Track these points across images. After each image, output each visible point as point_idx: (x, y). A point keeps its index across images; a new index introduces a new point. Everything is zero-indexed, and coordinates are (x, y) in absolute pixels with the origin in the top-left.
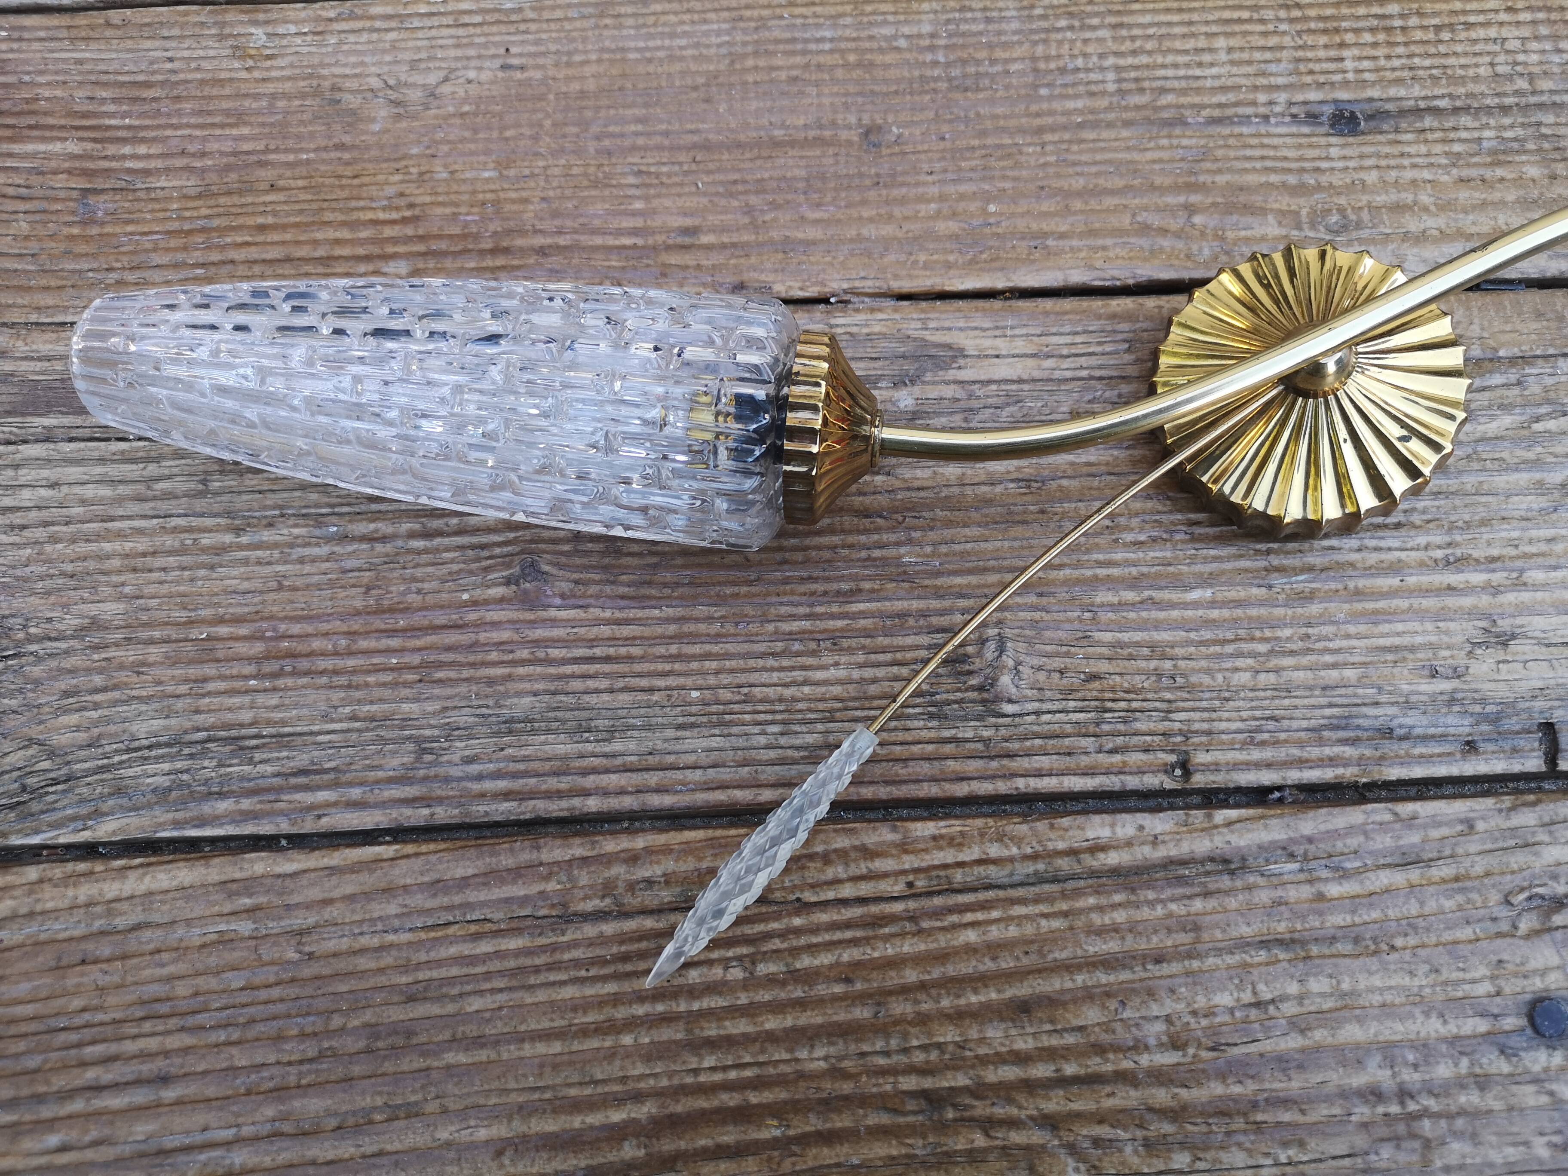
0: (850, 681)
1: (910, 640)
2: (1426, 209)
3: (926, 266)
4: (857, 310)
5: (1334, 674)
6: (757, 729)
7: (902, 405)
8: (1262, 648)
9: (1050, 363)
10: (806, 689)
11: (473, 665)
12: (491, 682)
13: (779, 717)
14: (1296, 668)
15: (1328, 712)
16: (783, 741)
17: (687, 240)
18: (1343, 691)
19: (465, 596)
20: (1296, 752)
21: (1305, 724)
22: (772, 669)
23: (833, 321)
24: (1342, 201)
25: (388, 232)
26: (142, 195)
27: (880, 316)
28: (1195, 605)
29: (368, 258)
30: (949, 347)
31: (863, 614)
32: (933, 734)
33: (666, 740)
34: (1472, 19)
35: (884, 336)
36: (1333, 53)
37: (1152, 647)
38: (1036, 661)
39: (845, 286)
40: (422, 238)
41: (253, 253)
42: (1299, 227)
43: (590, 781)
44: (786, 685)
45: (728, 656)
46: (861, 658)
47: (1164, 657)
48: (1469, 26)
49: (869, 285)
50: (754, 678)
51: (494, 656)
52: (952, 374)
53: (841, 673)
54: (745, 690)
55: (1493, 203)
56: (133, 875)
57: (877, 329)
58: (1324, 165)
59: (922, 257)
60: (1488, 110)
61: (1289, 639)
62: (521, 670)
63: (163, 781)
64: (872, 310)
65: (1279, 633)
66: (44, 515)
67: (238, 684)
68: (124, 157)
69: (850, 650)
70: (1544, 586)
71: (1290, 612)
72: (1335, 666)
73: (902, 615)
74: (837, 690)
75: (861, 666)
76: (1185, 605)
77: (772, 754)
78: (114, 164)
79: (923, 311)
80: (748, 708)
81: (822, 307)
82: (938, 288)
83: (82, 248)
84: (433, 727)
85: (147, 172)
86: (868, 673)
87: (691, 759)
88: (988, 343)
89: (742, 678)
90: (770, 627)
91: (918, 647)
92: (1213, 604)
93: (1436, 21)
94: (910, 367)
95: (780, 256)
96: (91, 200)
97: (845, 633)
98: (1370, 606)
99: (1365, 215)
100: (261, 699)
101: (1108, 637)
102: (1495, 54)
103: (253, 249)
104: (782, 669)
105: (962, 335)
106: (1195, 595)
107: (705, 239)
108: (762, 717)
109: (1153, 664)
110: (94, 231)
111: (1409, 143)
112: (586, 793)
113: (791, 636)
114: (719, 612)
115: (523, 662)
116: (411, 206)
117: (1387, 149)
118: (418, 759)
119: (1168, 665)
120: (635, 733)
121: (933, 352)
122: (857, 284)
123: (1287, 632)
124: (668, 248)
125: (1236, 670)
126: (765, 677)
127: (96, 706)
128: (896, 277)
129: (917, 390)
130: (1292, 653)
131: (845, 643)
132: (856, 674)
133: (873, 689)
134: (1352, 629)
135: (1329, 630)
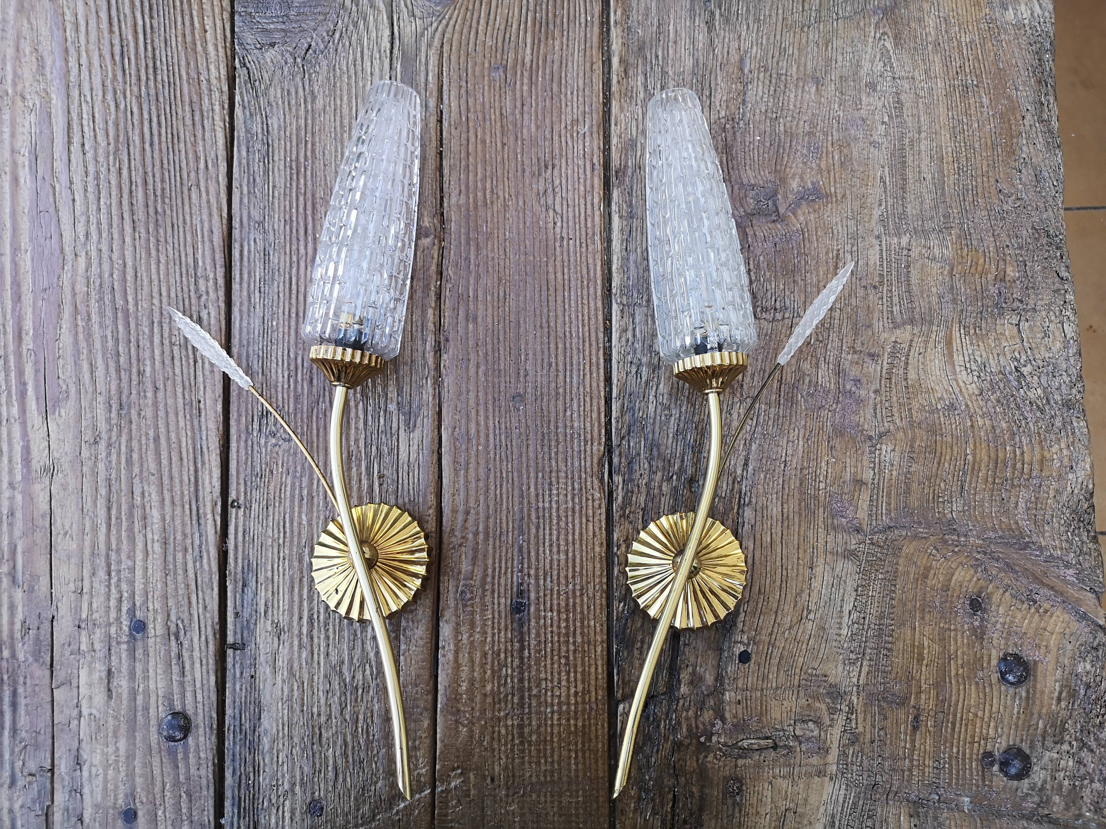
0: (277, 382)
1: (291, 405)
2: (472, 636)
3: (454, 418)
5: (270, 567)
6: (261, 346)
7: (390, 406)
8: (281, 541)
9: (406, 467)
10: (275, 365)
11: (291, 240)
12: (284, 247)
13: (265, 355)
14: (272, 553)
16: (256, 356)
17: (471, 318)
18: (263, 570)
20: (240, 549)
22: (283, 353)
23: (429, 379)
24: (478, 600)
25: (480, 194)
26: (503, 90)
27: (430, 399)
28: (300, 516)
29: (467, 187)
30: (415, 426)
31: (303, 387)
32: (255, 413)
33: (259, 313)
34: (572, 675)
35: (421, 400)
36: (555, 607)
37: (285, 498)
38: (281, 453)
39: (446, 384)
40: (476, 207)
41: (472, 140)
42: (465, 579)
44: (277, 358)
45: (289, 335)
46: (286, 386)
47: (280, 503)
48: (568, 673)
49: (445, 394)
50: (280, 346)
51: (294, 248)
52: (402, 427)
53: (280, 379)
54: (276, 342)
55: (473, 666)
56: (222, 124)
57: (425, 397)
58: (496, 595)
59: (458, 417)
60: (521, 673)
61: (284, 551)
62: (288, 258)
63: (254, 131)
64: (433, 395)
65: (286, 548)
66: (360, 73)
67: (288, 154)
68: (522, 79)
69: (289, 382)
70: (300, 657)
71: (294, 553)
72: (273, 567)
74: (274, 377)
76: (299, 512)
77: (251, 352)
78: (518, 76)
79: (433, 416)
80: (269, 343)
83: (477, 69)
84: (268, 226)
85: (514, 91)
86: (280, 389)
87: (251, 322)
88: (416, 442)
89: (280, 341)
92: (299, 523)
93: (571, 658)
94: (406, 409)
96: (501, 70)
97: (296, 380)
98: (296, 585)
99: (469, 609)
100: (282, 162)
101: (289, 482)
102: (552, 681)
103: (474, 140)
104: (283, 356)
105: (420, 432)
106: (303, 517)
107: (471, 325)
108: (265, 348)
109: (277, 498)
110: (486, 73)
111: (505, 634)
112: (241, 283)
115: (291, 258)
116: (492, 203)
117: (503, 624)
118: (256, 222)
119: (277, 504)
121: (413, 419)
122: (446, 389)
123: (287, 551)
124: (467, 310)
125: (273, 530)
126: (280, 350)
127: (283, 103)
129: (395, 412)
130: (278, 552)
133: (273, 391)
134: (287, 576)
135: (287, 567)
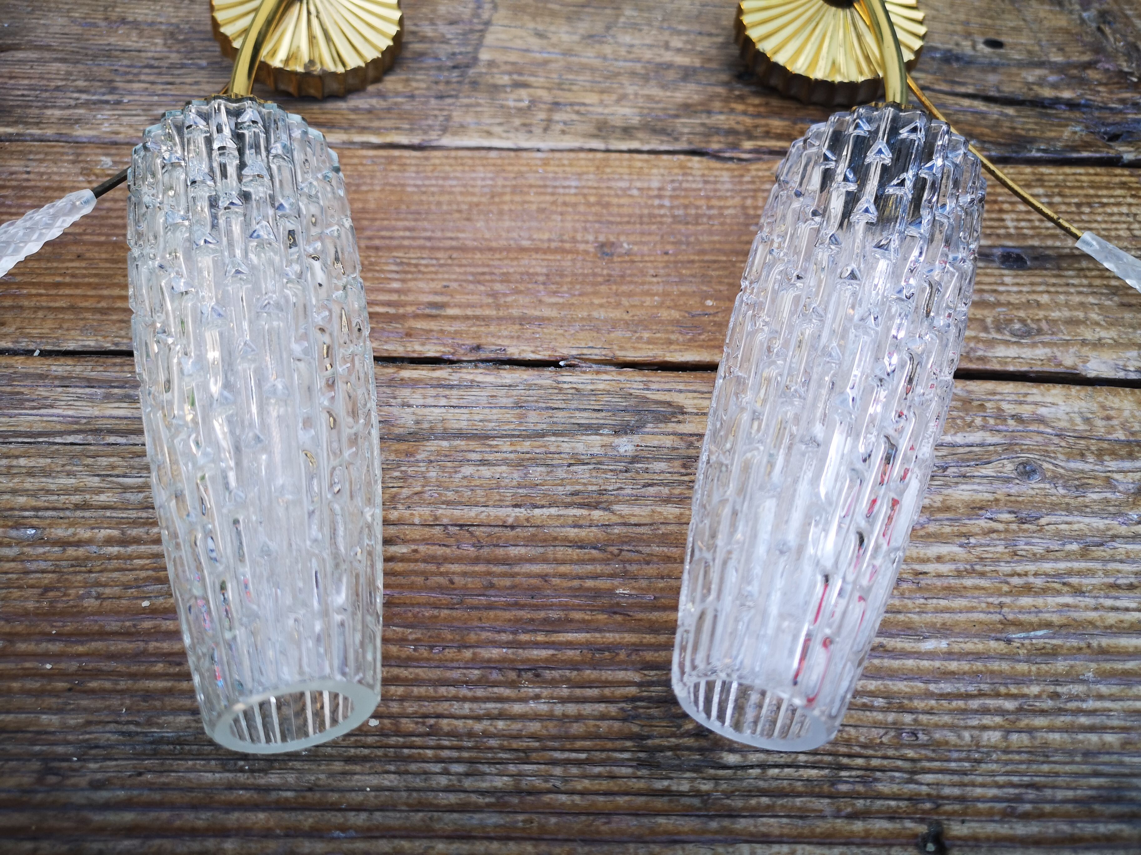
0: (550, 717)
1: (621, 675)
2: (1097, 324)
3: (649, 342)
4: (585, 372)
5: (1094, 738)
6: (437, 768)
7: (622, 450)
8: (1010, 705)
10: (501, 724)
11: (133, 676)
12: (148, 695)
13: (465, 755)
14: (1051, 729)
15: (1094, 781)
16: (468, 783)
17: (434, 312)
18: (1106, 758)
19: (146, 604)
20: (1065, 828)
21: (1070, 794)
22: (465, 699)
23: (561, 379)
24: (1022, 314)
27: (604, 377)
28: (931, 655)
30: (669, 404)
31: (570, 645)
32: (641, 784)
33: (332, 775)
34: (1105, 200)
35: (608, 392)
36: (994, 216)
37: (888, 696)
39: (574, 352)
42: (986, 329)
43: (234, 818)
44: (478, 718)
45: (417, 682)
46: (565, 691)
47: (902, 709)
48: (1104, 205)
49: (597, 354)
50: (443, 707)
51: (159, 667)
52: (671, 427)
53: (543, 707)
54: (432, 721)
57: (601, 386)
58: (1001, 288)
59: (646, 335)
61: (1037, 697)
64: (598, 373)
65: (1026, 690)
69: (554, 683)
71: (1034, 668)
72: (1092, 729)
73: (612, 648)
74: (535, 727)
75: (563, 701)
76: (919, 655)
77: (453, 798)
80: (431, 741)
81: (552, 369)
82: (659, 359)
84: (68, 743)
86: (571, 709)
87: (357, 797)
89: (429, 707)
90: (468, 654)
91: (629, 683)
92: (949, 655)
93: (1076, 200)
94: (631, 419)
95: (517, 327)
97: (550, 664)
98: (1119, 666)
99: (1044, 325)
102: (1130, 223)
104: (475, 699)
105: (682, 395)
106: (929, 645)
107: (450, 312)
108: (445, 754)
109: (891, 717)
111: (1072, 277)
113: (488, 665)
114: (412, 634)
117: (1054, 280)
118: (40, 780)
119: (908, 718)
120: (298, 765)
121: (653, 407)
122: (585, 351)
123: (1035, 689)
124: (416, 316)
125: (985, 728)
126: (455, 708)
128: (622, 348)
129: (636, 439)
130: (1043, 712)
131: (548, 674)
132: (559, 709)
133: (576, 728)
134: (1104, 689)
135: (1078, 689)
